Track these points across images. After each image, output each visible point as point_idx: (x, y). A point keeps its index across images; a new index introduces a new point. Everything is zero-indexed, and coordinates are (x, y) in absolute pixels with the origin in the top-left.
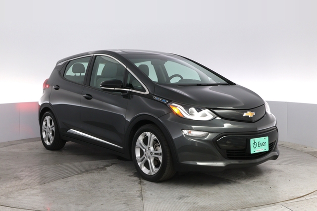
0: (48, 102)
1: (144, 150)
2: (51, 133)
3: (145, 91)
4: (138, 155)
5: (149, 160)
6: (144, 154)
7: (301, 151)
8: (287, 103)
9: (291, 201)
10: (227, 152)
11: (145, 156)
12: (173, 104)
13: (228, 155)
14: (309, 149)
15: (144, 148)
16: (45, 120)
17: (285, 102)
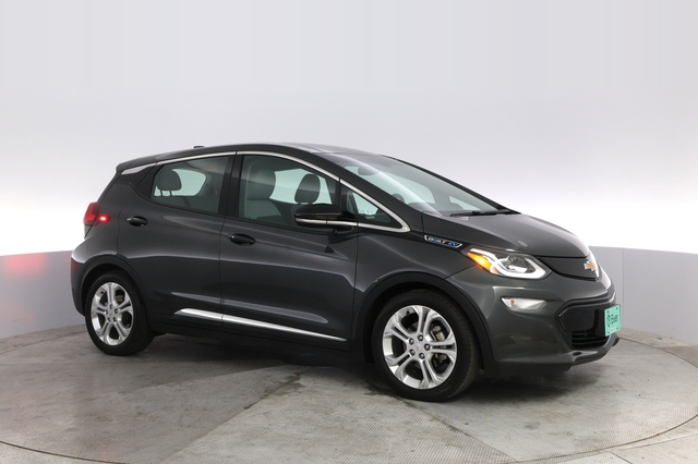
0: (115, 253)
1: (407, 341)
2: (119, 319)
3: (400, 226)
4: (388, 351)
5: (421, 361)
6: (408, 349)
7: (651, 346)
8: (623, 250)
9: (630, 446)
10: (573, 336)
11: (407, 353)
12: (473, 250)
13: (573, 341)
14: (666, 342)
15: (407, 338)
16: (99, 291)
17: (619, 249)
